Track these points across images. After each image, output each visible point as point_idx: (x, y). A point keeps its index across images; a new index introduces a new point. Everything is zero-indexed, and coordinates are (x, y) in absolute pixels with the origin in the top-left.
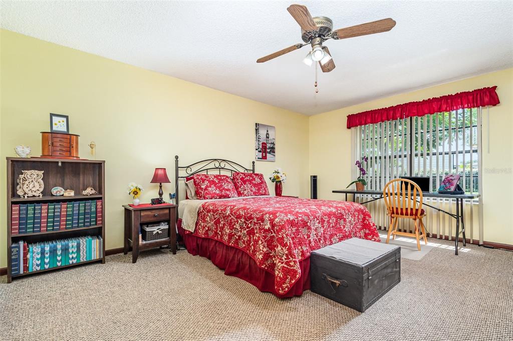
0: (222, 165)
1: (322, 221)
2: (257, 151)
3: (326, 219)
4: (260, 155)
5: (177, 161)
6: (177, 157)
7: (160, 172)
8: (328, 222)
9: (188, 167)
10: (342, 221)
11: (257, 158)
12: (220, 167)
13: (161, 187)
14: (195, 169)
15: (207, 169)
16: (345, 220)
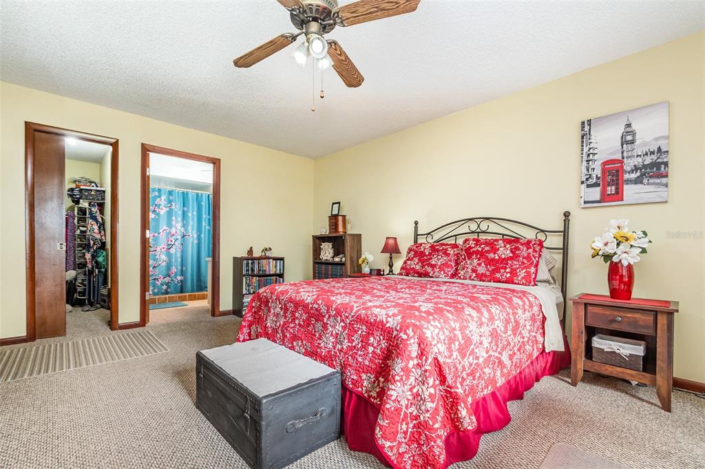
0: (484, 227)
1: (286, 310)
2: (584, 185)
3: (291, 306)
4: (596, 193)
5: (416, 228)
6: (416, 223)
7: (391, 241)
8: (293, 313)
9: (429, 234)
10: (319, 326)
11: (582, 202)
12: (478, 230)
13: (391, 258)
14: (437, 236)
15: (456, 236)
16: (325, 326)
